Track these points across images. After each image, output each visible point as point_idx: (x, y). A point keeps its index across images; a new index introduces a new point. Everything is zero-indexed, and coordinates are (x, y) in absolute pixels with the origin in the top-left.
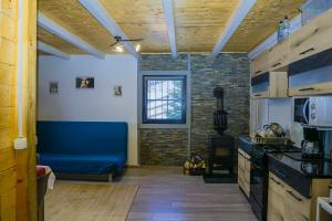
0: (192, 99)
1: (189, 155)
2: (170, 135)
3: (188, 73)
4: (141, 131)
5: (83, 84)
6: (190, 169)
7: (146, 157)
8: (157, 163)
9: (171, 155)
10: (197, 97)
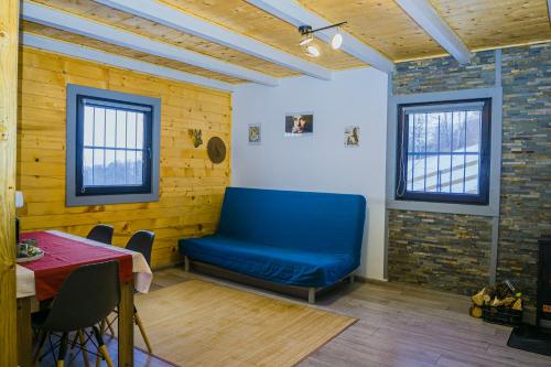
0: (504, 150)
1: (491, 274)
2: (452, 226)
3: (496, 93)
4: (391, 215)
5: (296, 127)
6: (485, 308)
7: (399, 267)
8: (420, 282)
9: (450, 269)
10: (518, 145)
